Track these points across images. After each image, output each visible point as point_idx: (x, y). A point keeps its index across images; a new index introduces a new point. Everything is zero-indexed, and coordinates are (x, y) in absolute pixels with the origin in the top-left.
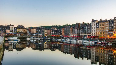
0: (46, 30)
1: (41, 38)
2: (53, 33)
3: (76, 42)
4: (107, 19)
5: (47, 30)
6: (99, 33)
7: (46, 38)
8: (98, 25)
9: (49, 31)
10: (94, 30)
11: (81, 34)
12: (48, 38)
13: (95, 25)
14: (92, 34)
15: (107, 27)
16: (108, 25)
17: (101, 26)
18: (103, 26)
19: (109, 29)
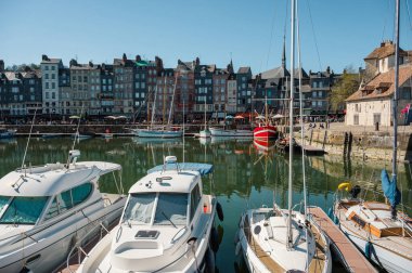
4: (94, 63)
6: (72, 103)
8: (64, 75)
10: (54, 94)
13: (57, 77)
14: (44, 106)
15: (95, 85)
16: (98, 81)
17: (78, 83)
18: (83, 83)
19: (102, 91)
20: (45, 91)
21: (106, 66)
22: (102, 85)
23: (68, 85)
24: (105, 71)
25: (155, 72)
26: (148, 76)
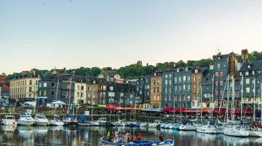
0: (80, 85)
1: (69, 120)
2: (111, 94)
3: (249, 137)
5: (85, 85)
7: (89, 118)
9: (94, 88)
11: (243, 101)
12: (96, 119)
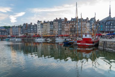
4: (49, 21)
6: (43, 32)
8: (42, 25)
10: (40, 30)
11: (28, 34)
13: (40, 26)
14: (38, 33)
17: (45, 27)
18: (46, 27)
19: (50, 29)
20: (38, 29)
21: (52, 22)
22: (50, 27)
23: (42, 28)
24: (51, 23)
25: (64, 22)
26: (62, 23)
